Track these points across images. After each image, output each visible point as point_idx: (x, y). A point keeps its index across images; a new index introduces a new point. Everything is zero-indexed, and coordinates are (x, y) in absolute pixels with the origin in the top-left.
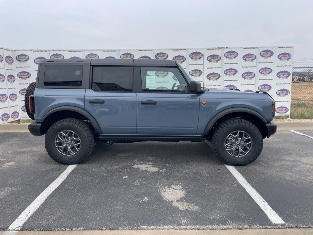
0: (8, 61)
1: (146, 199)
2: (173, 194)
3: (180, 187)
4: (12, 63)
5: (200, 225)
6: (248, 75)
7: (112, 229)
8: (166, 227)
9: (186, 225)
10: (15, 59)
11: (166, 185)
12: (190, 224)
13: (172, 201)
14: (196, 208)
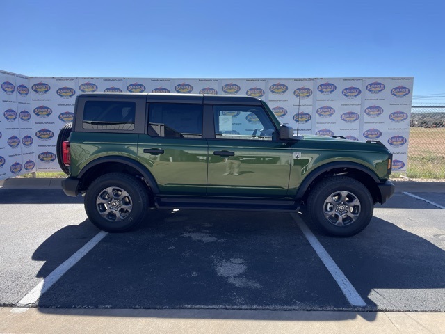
0: (21, 92)
1: (195, 274)
2: (231, 269)
3: (241, 261)
4: (27, 94)
5: (259, 305)
6: (351, 116)
7: (148, 308)
8: (216, 307)
9: (242, 304)
10: (30, 90)
11: (223, 258)
12: (246, 304)
13: (227, 277)
14: (258, 285)
